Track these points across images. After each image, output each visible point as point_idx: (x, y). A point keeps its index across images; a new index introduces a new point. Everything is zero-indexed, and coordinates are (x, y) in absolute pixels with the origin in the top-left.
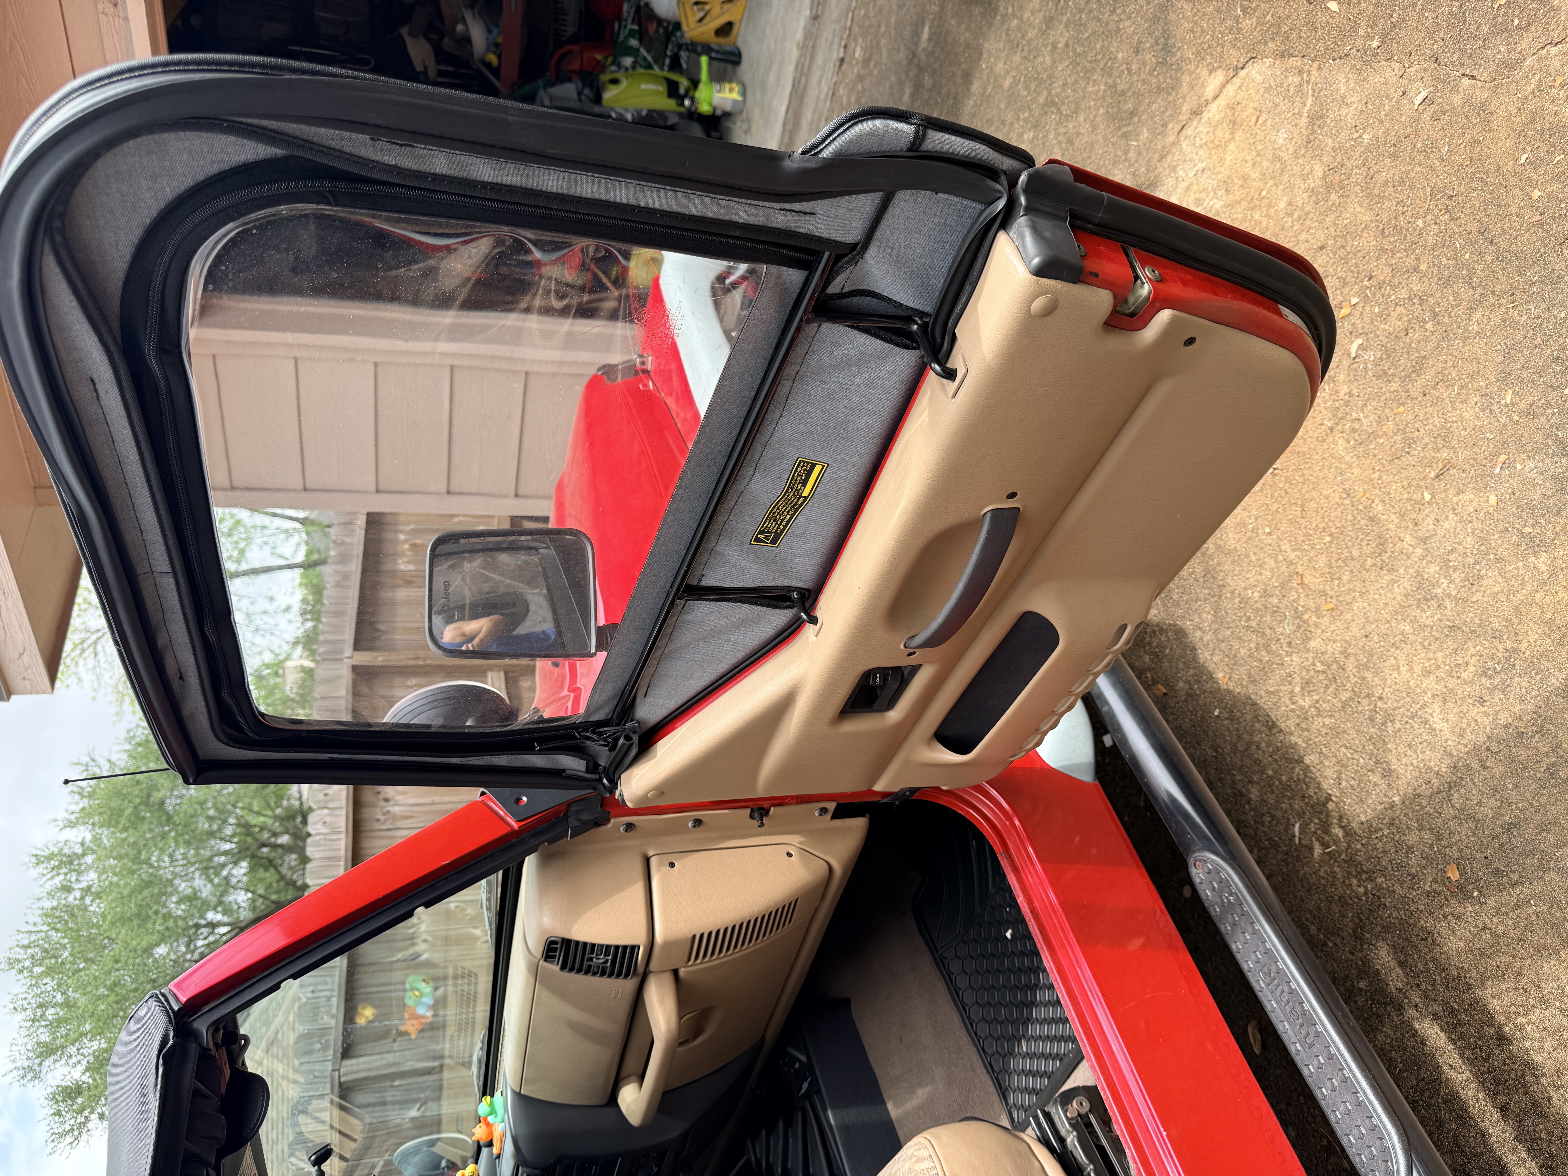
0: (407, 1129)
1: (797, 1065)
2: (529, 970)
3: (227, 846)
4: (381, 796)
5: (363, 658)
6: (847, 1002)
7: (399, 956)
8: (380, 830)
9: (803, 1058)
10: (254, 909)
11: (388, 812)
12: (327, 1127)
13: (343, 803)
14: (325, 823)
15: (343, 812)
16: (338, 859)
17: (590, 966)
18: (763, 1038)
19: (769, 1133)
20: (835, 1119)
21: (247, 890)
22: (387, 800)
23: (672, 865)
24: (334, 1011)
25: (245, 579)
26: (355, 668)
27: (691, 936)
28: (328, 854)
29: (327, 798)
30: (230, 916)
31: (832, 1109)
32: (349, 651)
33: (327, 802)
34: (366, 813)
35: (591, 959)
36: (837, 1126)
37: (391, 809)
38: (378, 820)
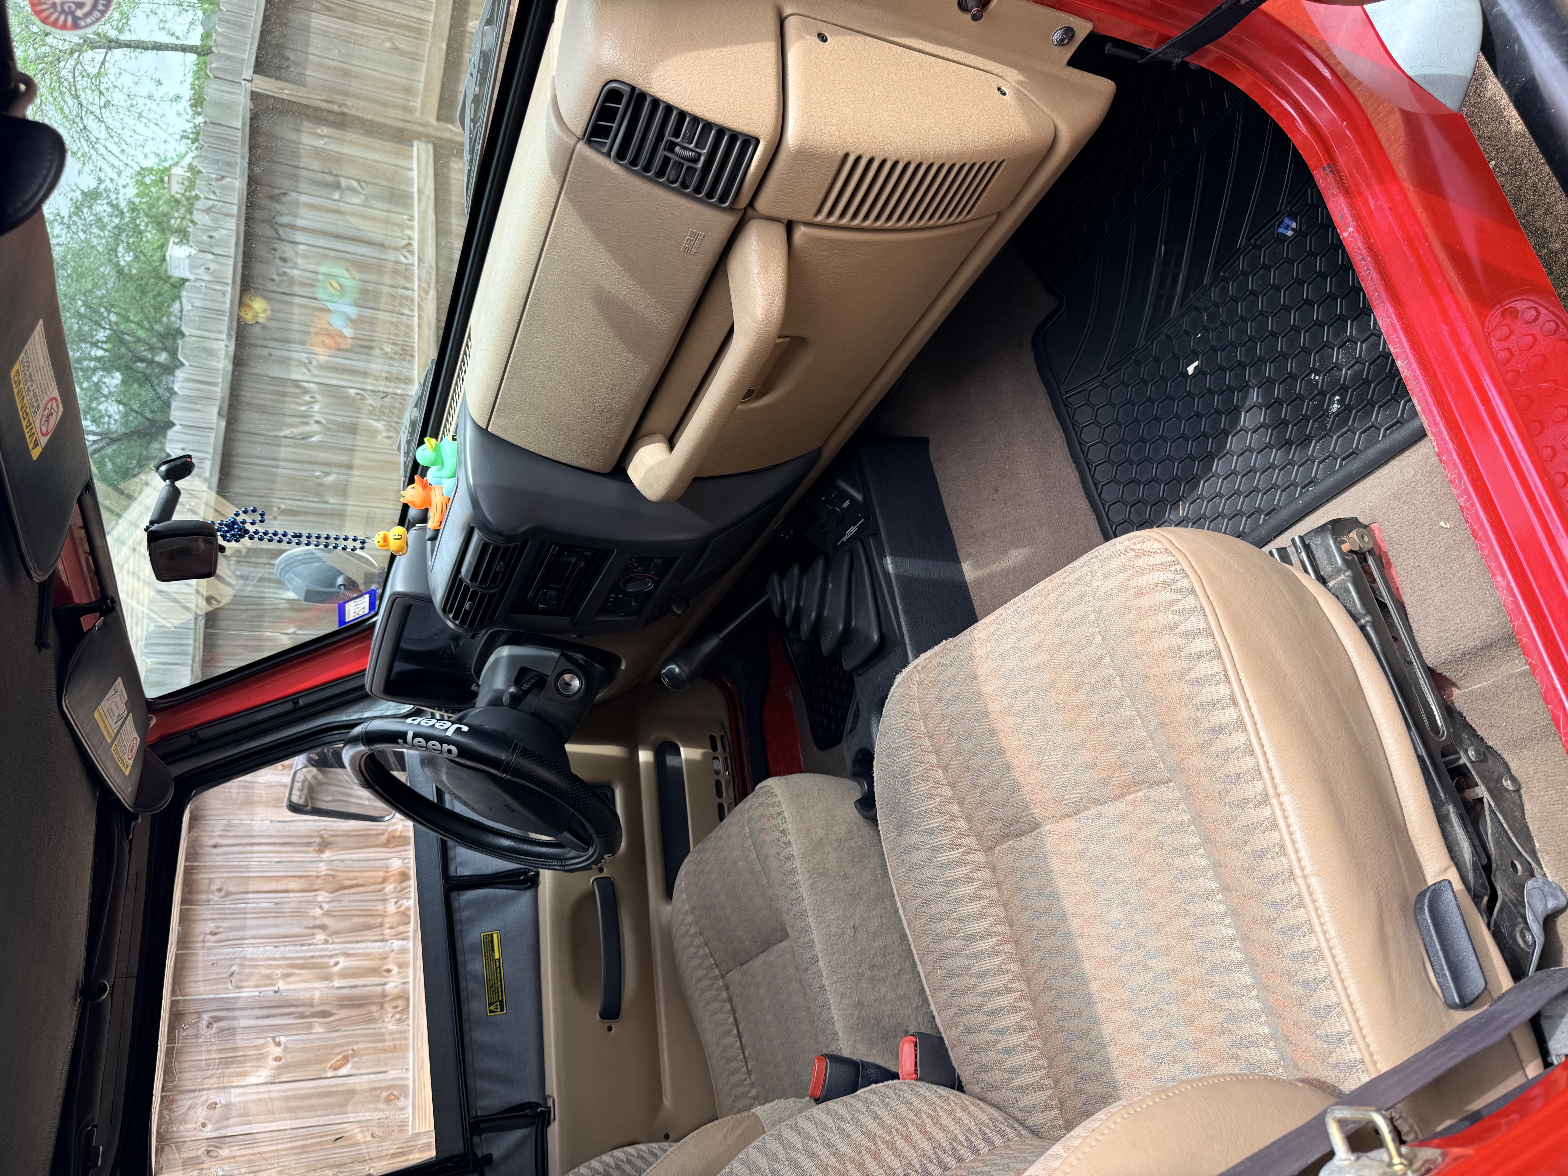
0: (284, 609)
1: (847, 503)
2: (553, 165)
3: (100, 353)
4: (278, 254)
5: (266, 85)
6: (925, 442)
7: (287, 432)
8: (274, 292)
9: (859, 497)
10: (126, 424)
11: (285, 273)
12: (193, 591)
13: (232, 252)
14: (208, 269)
15: (231, 262)
16: (222, 312)
17: (667, 160)
18: (818, 452)
19: (804, 571)
20: (895, 567)
21: (120, 402)
22: (284, 260)
23: (823, 38)
24: (207, 475)
25: (127, 51)
26: (255, 96)
27: (841, 154)
28: (210, 305)
29: (213, 241)
30: (98, 426)
31: (893, 555)
32: (248, 73)
33: (211, 246)
34: (258, 268)
35: (671, 147)
36: (897, 576)
37: (288, 270)
38: (273, 280)
